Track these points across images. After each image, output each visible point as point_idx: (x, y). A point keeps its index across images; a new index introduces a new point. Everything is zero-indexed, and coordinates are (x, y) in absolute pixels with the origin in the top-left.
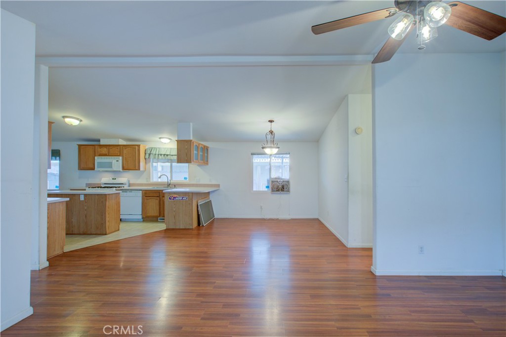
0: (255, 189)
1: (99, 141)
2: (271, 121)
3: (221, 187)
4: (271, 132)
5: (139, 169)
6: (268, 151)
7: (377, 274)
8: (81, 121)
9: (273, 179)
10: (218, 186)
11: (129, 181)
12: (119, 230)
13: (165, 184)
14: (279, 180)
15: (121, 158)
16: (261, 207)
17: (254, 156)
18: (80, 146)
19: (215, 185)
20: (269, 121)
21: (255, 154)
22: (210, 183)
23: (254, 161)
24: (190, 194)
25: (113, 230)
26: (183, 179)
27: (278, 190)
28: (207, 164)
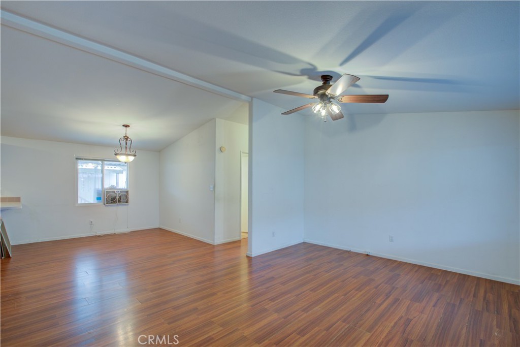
0: (80, 202)
2: (126, 126)
4: (126, 138)
6: (122, 158)
7: (253, 256)
9: (107, 189)
10: (17, 199)
14: (116, 191)
16: (91, 222)
17: (79, 161)
20: (123, 125)
23: (79, 167)
27: (115, 202)
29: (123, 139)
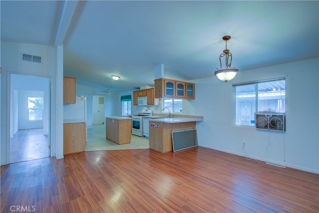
0: (237, 123)
1: (139, 88)
2: (226, 38)
3: (205, 119)
4: (226, 52)
5: (154, 104)
8: (119, 77)
9: (260, 112)
10: (202, 117)
11: (153, 112)
12: (130, 143)
13: (167, 115)
14: (266, 114)
15: (146, 97)
17: (237, 87)
18: (134, 92)
19: (200, 117)
20: (224, 38)
21: (237, 85)
22: (196, 115)
24: (162, 124)
25: (125, 143)
26: (180, 112)
27: (266, 127)
28: (194, 98)
29: (223, 55)
